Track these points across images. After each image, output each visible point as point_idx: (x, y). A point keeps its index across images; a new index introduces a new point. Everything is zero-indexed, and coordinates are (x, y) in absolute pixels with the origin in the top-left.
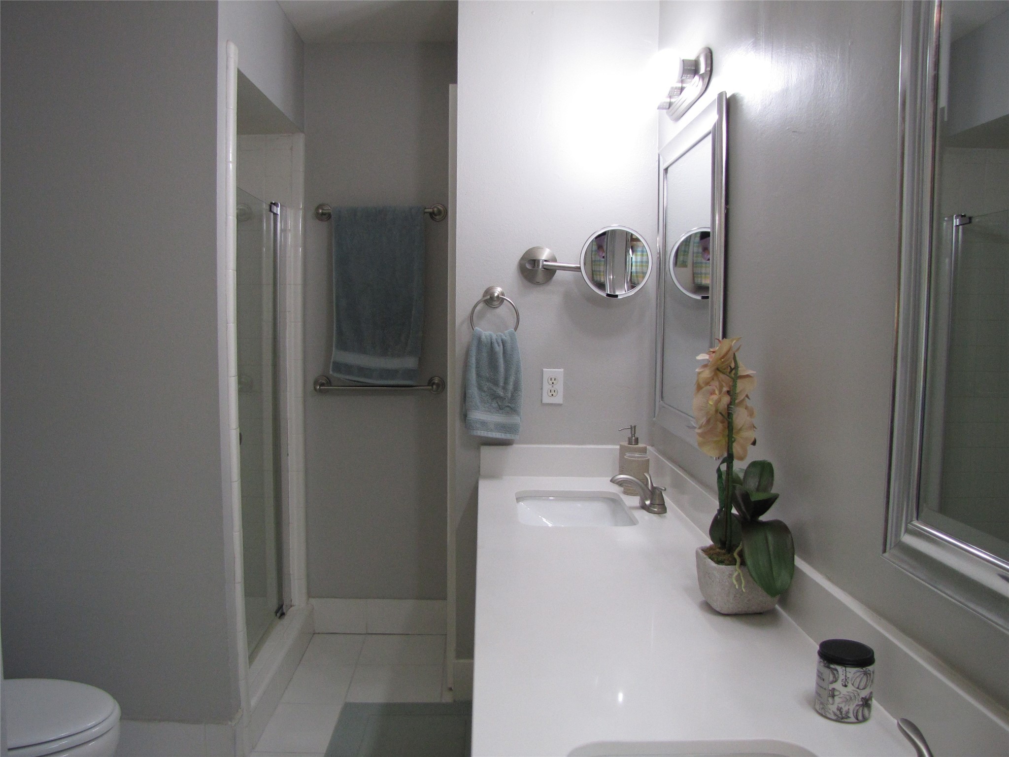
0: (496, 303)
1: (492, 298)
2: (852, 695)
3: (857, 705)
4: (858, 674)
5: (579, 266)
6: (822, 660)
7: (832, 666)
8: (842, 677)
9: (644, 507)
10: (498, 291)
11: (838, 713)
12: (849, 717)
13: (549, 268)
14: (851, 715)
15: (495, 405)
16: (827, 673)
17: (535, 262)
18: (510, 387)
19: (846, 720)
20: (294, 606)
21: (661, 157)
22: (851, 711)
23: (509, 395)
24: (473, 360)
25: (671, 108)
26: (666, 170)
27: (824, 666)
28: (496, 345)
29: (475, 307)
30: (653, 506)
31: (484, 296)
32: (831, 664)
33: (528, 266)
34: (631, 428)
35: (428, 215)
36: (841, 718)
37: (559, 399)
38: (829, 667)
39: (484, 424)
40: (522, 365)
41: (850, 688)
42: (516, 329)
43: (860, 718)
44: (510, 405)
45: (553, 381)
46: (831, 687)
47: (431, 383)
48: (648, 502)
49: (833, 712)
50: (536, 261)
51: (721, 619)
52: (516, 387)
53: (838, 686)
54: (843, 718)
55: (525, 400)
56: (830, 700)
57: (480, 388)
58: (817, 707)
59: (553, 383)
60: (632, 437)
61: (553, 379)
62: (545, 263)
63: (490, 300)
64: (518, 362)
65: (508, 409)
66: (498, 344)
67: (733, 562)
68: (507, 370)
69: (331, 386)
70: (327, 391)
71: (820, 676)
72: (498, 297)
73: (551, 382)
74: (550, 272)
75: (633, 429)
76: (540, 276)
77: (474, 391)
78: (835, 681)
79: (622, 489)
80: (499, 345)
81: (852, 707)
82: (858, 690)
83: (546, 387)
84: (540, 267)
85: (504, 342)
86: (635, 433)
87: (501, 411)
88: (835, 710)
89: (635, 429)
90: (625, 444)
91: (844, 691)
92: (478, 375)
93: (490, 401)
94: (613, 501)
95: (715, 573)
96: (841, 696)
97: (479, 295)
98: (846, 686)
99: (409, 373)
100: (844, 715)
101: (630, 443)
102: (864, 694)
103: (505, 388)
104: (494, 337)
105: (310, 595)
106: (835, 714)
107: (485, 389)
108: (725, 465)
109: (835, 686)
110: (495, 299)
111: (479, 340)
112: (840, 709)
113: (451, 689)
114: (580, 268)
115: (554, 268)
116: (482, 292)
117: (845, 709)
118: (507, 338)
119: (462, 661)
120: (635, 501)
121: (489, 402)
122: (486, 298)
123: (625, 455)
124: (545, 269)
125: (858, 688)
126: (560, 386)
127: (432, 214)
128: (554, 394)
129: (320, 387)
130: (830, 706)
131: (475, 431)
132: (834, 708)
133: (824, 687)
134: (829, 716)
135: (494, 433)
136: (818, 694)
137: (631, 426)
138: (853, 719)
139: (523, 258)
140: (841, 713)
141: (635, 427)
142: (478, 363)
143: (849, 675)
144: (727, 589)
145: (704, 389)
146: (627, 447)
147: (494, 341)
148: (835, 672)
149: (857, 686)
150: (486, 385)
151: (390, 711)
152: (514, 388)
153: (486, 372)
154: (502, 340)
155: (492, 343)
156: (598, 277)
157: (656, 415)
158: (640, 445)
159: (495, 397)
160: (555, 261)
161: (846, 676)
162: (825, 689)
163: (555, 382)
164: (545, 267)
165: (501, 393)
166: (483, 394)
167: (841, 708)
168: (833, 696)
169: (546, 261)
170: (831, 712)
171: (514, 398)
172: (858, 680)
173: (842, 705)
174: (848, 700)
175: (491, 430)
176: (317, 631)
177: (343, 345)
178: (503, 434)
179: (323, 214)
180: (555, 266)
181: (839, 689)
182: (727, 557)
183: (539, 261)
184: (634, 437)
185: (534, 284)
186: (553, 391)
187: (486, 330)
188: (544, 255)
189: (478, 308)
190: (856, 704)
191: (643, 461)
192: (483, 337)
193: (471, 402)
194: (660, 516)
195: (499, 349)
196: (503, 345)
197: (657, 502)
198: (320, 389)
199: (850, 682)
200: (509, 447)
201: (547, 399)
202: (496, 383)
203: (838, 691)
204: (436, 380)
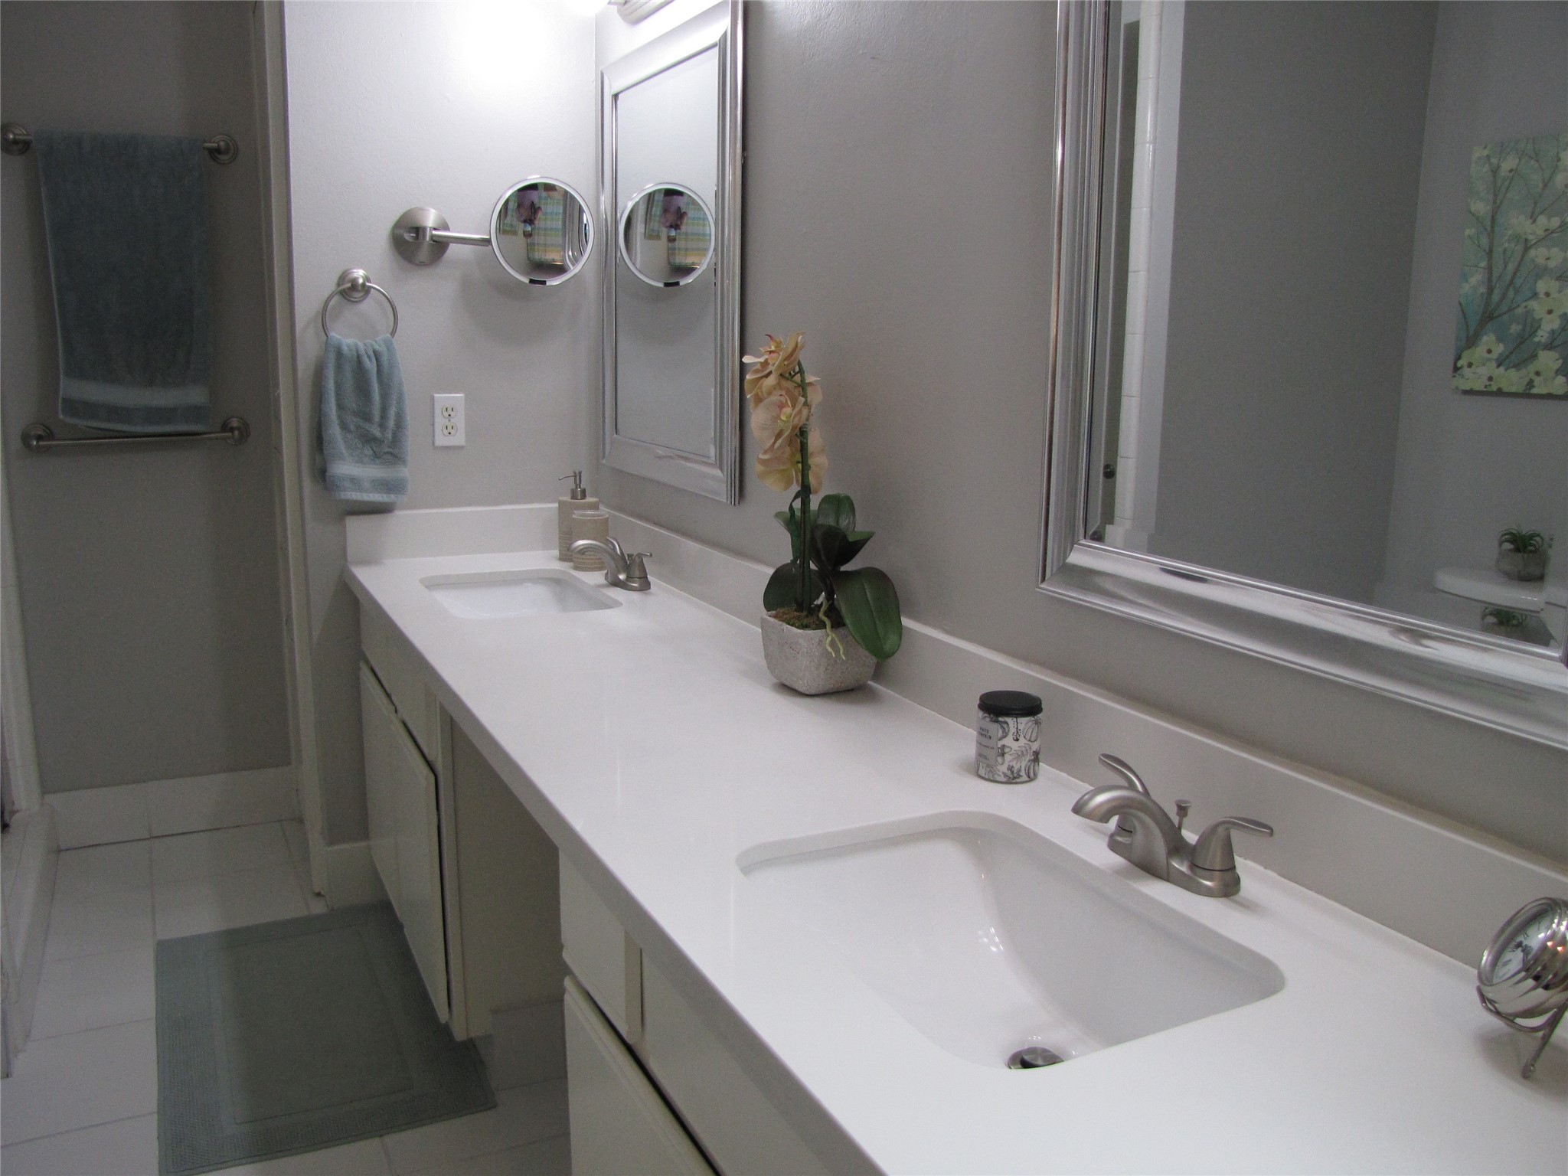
0: (358, 295)
1: (354, 286)
2: (1024, 749)
3: (1029, 761)
4: (1030, 724)
5: (488, 237)
6: (986, 715)
7: (1000, 719)
8: (1013, 730)
9: (616, 583)
10: (359, 274)
11: (1009, 773)
12: (1022, 776)
13: (441, 240)
14: (1023, 773)
15: (368, 451)
16: (994, 729)
17: (418, 231)
18: (391, 423)
19: (1018, 780)
20: (17, 811)
21: (606, 78)
22: (1023, 769)
23: (389, 436)
24: (331, 385)
25: (627, 6)
26: (616, 96)
27: (991, 721)
28: (366, 360)
29: (327, 303)
30: (631, 579)
31: (339, 285)
32: (1000, 716)
33: (408, 237)
34: (575, 476)
35: (206, 152)
36: (1012, 778)
37: (459, 439)
38: (997, 722)
39: (353, 480)
40: (405, 389)
41: (1022, 741)
42: (393, 333)
43: (1032, 775)
44: (391, 450)
45: (449, 412)
46: (1000, 744)
47: (226, 427)
48: (622, 577)
49: (1003, 773)
50: (421, 232)
51: (808, 700)
52: (400, 424)
53: (1008, 741)
54: (1015, 778)
55: (412, 443)
56: (1000, 759)
57: (344, 426)
58: (982, 772)
59: (449, 415)
60: (576, 488)
61: (449, 410)
62: (434, 232)
63: (350, 291)
64: (401, 384)
65: (389, 456)
66: (369, 357)
67: (821, 625)
68: (385, 396)
69: (54, 439)
70: (48, 448)
71: (983, 733)
72: (363, 285)
73: (446, 414)
74: (440, 246)
75: (577, 476)
76: (424, 253)
77: (334, 431)
78: (1005, 736)
79: (571, 564)
80: (370, 360)
81: (1024, 763)
82: (1029, 743)
83: (440, 421)
84: (428, 239)
85: (376, 354)
86: (580, 482)
87: (377, 461)
88: (1006, 771)
89: (580, 476)
90: (567, 498)
91: (1015, 745)
92: (340, 406)
93: (360, 446)
94: (556, 582)
95: (801, 641)
96: (1013, 752)
97: (329, 285)
98: (1017, 740)
99: (195, 413)
100: (1015, 775)
101: (574, 497)
102: (1035, 746)
103: (382, 426)
104: (362, 347)
105: (45, 790)
106: (1005, 775)
107: (352, 427)
108: (799, 501)
109: (1005, 742)
110: (360, 288)
111: (339, 353)
112: (1011, 769)
113: (319, 894)
114: (488, 242)
115: (444, 240)
116: (335, 280)
117: (1016, 767)
118: (381, 348)
119: (336, 847)
120: (596, 578)
121: (358, 448)
122: (341, 288)
123: (574, 514)
124: (434, 241)
125: (1030, 741)
126: (459, 420)
127: (214, 153)
128: (452, 432)
129: (37, 442)
130: (999, 767)
131: (342, 494)
132: (1004, 768)
133: (991, 746)
134: (998, 779)
135: (371, 495)
136: (980, 755)
137: (575, 473)
138: (1025, 778)
139: (398, 225)
140: (1012, 772)
141: (580, 473)
142: (339, 387)
143: (1021, 727)
144: (816, 661)
145: (765, 402)
146: (570, 503)
147: (362, 352)
148: (1005, 726)
149: (1028, 739)
150: (352, 421)
151: (234, 940)
152: (396, 425)
153: (351, 401)
154: (375, 352)
155: (359, 357)
156: (536, 253)
157: (607, 453)
158: (589, 499)
159: (368, 439)
160: (446, 228)
161: (1017, 728)
162: (993, 748)
163: (452, 413)
164: (434, 238)
165: (376, 431)
166: (349, 436)
167: (1013, 767)
168: (1003, 755)
169: (435, 229)
170: (1001, 773)
171: (397, 440)
172: (1030, 731)
173: (1014, 763)
174: (1019, 756)
175: (366, 491)
176: (63, 847)
177: (77, 371)
178: (385, 496)
179: (15, 142)
180: (445, 237)
181: (1009, 745)
182: (810, 620)
183: (424, 229)
184: (580, 487)
185: (417, 265)
186: (449, 428)
187: (346, 336)
188: (430, 219)
189: (332, 303)
190: (1028, 759)
191: (602, 520)
192: (345, 349)
193: (333, 448)
194: (645, 593)
195: (371, 365)
196: (377, 360)
197: (637, 573)
198: (38, 446)
199: (1021, 734)
200: (388, 516)
201: (441, 440)
202: (367, 417)
203: (1009, 747)
204: (235, 423)
